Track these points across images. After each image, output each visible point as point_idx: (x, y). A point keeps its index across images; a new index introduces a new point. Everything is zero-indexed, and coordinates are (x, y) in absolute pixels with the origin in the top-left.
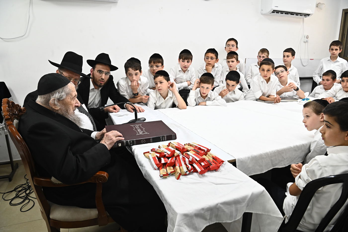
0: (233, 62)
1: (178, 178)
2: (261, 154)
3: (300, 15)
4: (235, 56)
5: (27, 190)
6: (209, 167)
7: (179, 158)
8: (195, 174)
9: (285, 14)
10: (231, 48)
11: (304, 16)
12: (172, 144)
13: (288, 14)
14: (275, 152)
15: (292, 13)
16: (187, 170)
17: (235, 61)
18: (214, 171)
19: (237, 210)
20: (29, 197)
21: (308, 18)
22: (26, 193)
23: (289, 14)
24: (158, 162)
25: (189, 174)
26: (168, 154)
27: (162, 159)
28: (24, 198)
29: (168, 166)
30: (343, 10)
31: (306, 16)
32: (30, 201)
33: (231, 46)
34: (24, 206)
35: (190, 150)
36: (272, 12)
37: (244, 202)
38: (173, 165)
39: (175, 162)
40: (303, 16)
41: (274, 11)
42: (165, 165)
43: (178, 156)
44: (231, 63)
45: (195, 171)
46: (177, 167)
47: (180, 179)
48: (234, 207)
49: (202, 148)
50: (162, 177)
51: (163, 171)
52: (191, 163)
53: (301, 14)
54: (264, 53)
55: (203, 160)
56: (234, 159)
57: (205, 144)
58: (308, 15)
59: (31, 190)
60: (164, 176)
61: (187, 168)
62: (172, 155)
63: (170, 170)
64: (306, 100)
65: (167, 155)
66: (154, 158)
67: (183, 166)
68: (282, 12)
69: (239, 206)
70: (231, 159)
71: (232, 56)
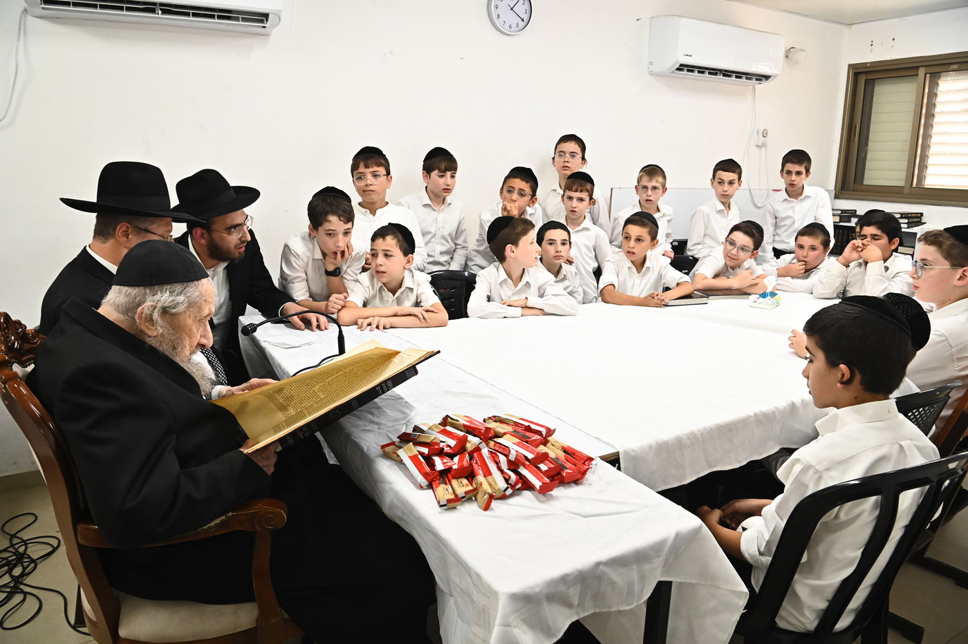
0: (581, 200)
1: (487, 507)
2: (678, 436)
3: (747, 78)
5: (15, 566)
6: (559, 474)
7: (481, 456)
8: (527, 493)
9: (710, 73)
10: (567, 160)
11: (757, 80)
12: (452, 419)
13: (716, 74)
14: (712, 430)
15: (726, 71)
16: (506, 486)
18: (572, 484)
19: (643, 578)
20: (22, 587)
21: (765, 84)
22: (12, 576)
23: (718, 74)
24: (428, 469)
25: (511, 495)
26: (449, 446)
27: (437, 460)
28: (9, 590)
29: (454, 478)
30: (850, 66)
31: (760, 80)
32: (28, 596)
33: (568, 155)
34: (13, 610)
35: (505, 434)
36: (678, 69)
37: (658, 556)
38: (466, 475)
39: (471, 464)
40: (754, 81)
41: (681, 65)
42: (446, 475)
43: (478, 449)
44: (575, 203)
45: (528, 486)
46: (480, 478)
47: (492, 509)
48: (635, 571)
49: (533, 427)
50: (446, 508)
51: (444, 492)
52: (514, 466)
53: (748, 76)
55: (544, 457)
56: (615, 451)
57: (539, 417)
58: (767, 77)
59: (28, 566)
60: (450, 504)
61: (507, 480)
62: (460, 449)
63: (461, 487)
64: (769, 297)
65: (447, 450)
66: (414, 459)
67: (494, 475)
68: (702, 70)
69: (647, 567)
70: (608, 451)
71: (581, 186)
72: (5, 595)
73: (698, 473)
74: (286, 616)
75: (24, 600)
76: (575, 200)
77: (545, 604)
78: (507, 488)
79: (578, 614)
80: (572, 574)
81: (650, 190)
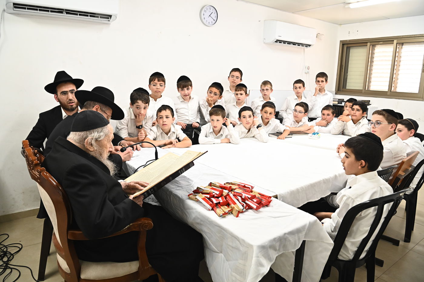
0: (241, 94)
1: (237, 216)
2: (297, 188)
3: (302, 46)
4: (244, 89)
5: (3, 257)
6: (261, 203)
7: (230, 197)
8: (250, 210)
9: (288, 44)
10: (234, 79)
11: (306, 46)
12: (213, 184)
13: (290, 44)
14: (309, 186)
15: (294, 43)
16: (243, 208)
17: (244, 94)
18: (266, 207)
19: (299, 239)
20: (9, 266)
21: (309, 48)
22: (3, 262)
23: (291, 44)
24: (211, 203)
25: (245, 211)
26: (216, 194)
27: (213, 199)
28: (4, 267)
29: (221, 206)
30: (341, 41)
31: (307, 46)
32: (13, 270)
33: (235, 77)
34: (7, 277)
35: (236, 189)
36: (276, 42)
37: (304, 231)
38: (226, 204)
39: (227, 200)
40: (305, 47)
41: (277, 40)
42: (218, 204)
43: (228, 195)
44: (239, 96)
45: (250, 208)
46: (232, 205)
47: (239, 217)
48: (297, 236)
49: (246, 186)
50: (222, 217)
51: (220, 211)
52: (244, 200)
53: (302, 45)
54: (267, 86)
55: (254, 197)
56: (275, 194)
57: (247, 182)
58: (310, 45)
59: (10, 257)
60: (224, 215)
61: (243, 206)
62: (221, 195)
63: (226, 209)
64: (316, 134)
65: (215, 195)
66: (204, 199)
67: (237, 204)
68: (285, 42)
69: (300, 235)
71: (241, 89)
72: (2, 270)
73: (304, 203)
74: (150, 266)
75: (11, 272)
76: (239, 95)
77: (269, 249)
78: (244, 209)
79: (278, 253)
80: (277, 237)
81: (265, 90)
